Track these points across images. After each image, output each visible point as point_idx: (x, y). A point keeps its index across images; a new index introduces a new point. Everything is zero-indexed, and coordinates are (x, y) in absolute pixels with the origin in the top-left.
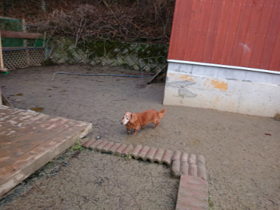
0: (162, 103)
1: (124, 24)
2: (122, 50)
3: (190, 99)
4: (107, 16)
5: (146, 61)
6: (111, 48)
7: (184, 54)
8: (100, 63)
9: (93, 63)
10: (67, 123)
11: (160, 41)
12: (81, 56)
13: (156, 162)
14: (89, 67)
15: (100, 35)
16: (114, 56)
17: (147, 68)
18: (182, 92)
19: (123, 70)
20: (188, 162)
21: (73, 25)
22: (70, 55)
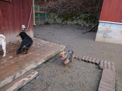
0: (95, 40)
1: (78, 6)
2: (77, 17)
3: (109, 39)
4: (71, 3)
5: (87, 22)
6: (72, 17)
7: (107, 18)
8: (66, 23)
9: (64, 23)
10: (56, 45)
11: (95, 13)
12: (59, 21)
13: (92, 63)
14: (62, 25)
15: (68, 11)
16: (73, 20)
17: (88, 25)
18: (105, 36)
19: (76, 26)
20: (107, 64)
21: (57, 7)
22: (55, 20)
